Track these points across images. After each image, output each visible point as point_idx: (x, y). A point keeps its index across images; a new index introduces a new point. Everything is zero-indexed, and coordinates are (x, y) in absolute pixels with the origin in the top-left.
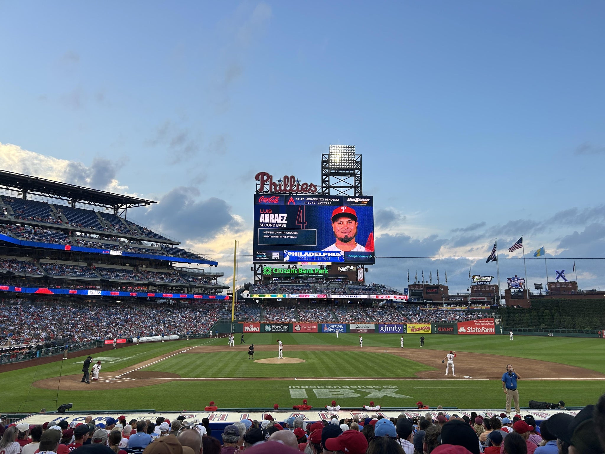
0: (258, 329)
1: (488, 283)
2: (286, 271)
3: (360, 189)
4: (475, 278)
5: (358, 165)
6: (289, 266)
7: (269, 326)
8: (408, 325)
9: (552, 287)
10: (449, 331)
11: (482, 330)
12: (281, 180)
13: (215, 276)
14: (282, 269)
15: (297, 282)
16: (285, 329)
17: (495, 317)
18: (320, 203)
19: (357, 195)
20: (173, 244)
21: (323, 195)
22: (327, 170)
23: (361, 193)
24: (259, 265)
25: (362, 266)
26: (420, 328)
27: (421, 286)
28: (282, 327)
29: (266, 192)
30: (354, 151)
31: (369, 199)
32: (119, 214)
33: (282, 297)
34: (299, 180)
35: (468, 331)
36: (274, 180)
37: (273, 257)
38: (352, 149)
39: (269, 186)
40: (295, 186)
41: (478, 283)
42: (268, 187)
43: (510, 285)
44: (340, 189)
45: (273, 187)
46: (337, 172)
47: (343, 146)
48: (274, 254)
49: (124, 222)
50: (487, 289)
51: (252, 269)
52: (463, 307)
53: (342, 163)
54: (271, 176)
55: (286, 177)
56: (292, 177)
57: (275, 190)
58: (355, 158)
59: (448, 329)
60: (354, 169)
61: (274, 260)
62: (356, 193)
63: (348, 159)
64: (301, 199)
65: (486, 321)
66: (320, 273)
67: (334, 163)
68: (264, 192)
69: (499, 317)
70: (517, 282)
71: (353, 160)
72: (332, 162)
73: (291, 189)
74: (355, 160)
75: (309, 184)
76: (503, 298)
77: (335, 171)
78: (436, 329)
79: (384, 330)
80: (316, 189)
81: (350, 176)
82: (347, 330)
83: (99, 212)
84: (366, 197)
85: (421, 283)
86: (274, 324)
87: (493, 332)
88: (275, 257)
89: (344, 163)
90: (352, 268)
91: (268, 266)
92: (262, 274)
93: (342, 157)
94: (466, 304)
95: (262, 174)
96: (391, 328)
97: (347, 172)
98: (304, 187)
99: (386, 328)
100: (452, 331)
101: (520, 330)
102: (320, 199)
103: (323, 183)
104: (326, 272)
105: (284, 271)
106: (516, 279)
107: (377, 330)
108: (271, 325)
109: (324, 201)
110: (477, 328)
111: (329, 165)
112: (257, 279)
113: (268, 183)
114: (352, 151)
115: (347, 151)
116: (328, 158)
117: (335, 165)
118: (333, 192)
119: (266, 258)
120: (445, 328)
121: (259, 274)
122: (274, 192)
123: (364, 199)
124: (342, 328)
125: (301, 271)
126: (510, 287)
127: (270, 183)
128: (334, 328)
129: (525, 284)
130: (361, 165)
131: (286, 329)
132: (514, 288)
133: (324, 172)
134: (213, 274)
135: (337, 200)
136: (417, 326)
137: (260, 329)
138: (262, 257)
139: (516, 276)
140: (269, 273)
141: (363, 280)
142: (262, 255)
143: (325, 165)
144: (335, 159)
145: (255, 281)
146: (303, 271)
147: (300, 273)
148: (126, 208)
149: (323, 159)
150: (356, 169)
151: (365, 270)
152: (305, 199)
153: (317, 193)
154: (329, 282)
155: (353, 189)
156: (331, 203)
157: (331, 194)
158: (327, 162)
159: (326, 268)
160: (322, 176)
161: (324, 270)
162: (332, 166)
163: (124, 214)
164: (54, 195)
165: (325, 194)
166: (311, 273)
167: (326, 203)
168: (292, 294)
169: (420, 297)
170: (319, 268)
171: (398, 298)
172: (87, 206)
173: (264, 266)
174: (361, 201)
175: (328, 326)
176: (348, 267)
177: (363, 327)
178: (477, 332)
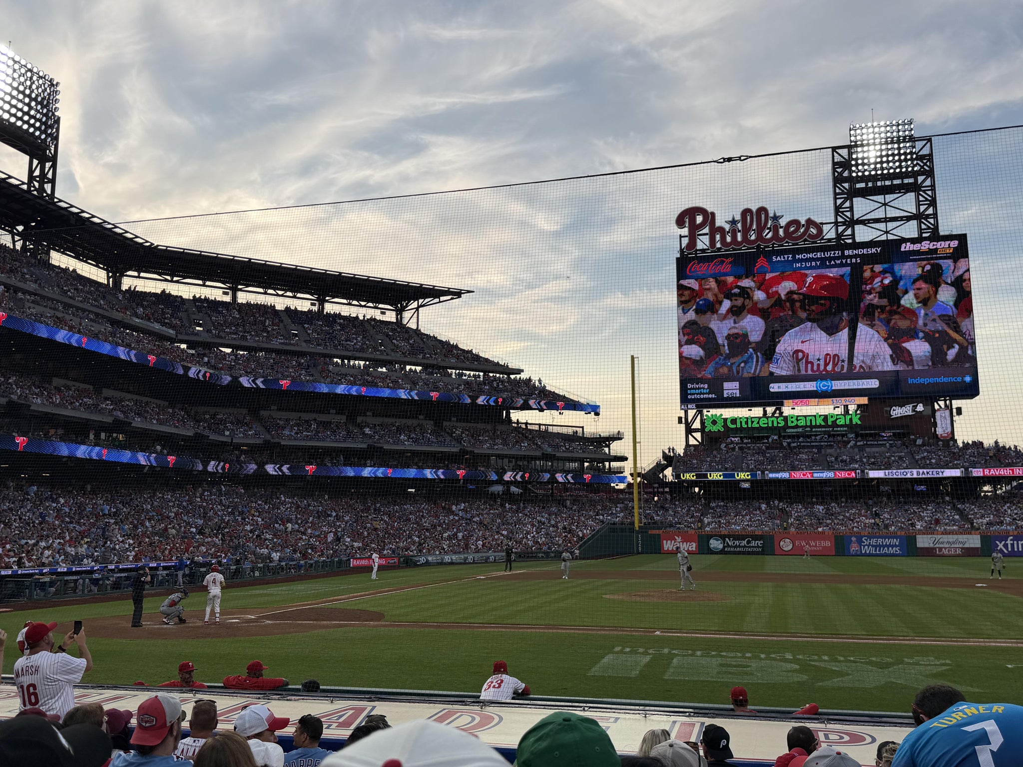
0: (693, 546)
2: (758, 423)
3: (932, 221)
5: (925, 164)
6: (765, 412)
7: (717, 540)
12: (736, 219)
13: (607, 440)
14: (747, 418)
15: (785, 444)
16: (755, 547)
18: (833, 262)
19: (924, 235)
20: (509, 374)
21: (839, 244)
22: (846, 185)
23: (935, 229)
24: (695, 411)
25: (948, 402)
28: (749, 542)
29: (703, 251)
30: (913, 132)
31: (956, 242)
32: (405, 321)
33: (749, 478)
34: (777, 215)
36: (720, 222)
37: (725, 392)
38: (907, 126)
39: (708, 236)
40: (770, 229)
42: (706, 239)
44: (882, 226)
45: (718, 237)
46: (870, 185)
47: (882, 123)
48: (726, 385)
49: (414, 335)
51: (680, 420)
53: (882, 162)
54: (713, 214)
55: (746, 212)
56: (762, 210)
57: (721, 244)
58: (914, 147)
60: (914, 175)
61: (728, 399)
62: (921, 229)
63: (896, 152)
64: (784, 258)
66: (839, 423)
67: (863, 164)
68: (697, 250)
71: (911, 153)
72: (857, 165)
74: (915, 153)
75: (803, 222)
77: (867, 185)
79: (1007, 548)
80: (820, 231)
81: (905, 193)
82: (910, 549)
83: (367, 318)
84: (950, 238)
86: (729, 537)
88: (730, 392)
89: (888, 162)
90: (920, 408)
91: (714, 412)
92: (701, 430)
93: (882, 150)
95: (691, 212)
96: (1022, 545)
97: (896, 182)
98: (792, 229)
99: (1012, 545)
102: (831, 254)
103: (837, 214)
104: (856, 420)
105: (752, 422)
107: (987, 548)
108: (723, 537)
109: (843, 256)
111: (851, 172)
112: (692, 442)
113: (706, 230)
114: (907, 133)
115: (895, 134)
116: (847, 157)
117: (866, 170)
118: (863, 234)
119: (710, 396)
121: (696, 430)
122: (720, 248)
123: (943, 243)
124: (896, 546)
125: (793, 420)
127: (710, 230)
128: (876, 547)
130: (932, 163)
131: (758, 547)
133: (838, 191)
135: (874, 250)
137: (699, 547)
138: (701, 394)
140: (719, 427)
141: (951, 436)
142: (699, 389)
143: (841, 174)
144: (866, 155)
145: (688, 445)
146: (797, 420)
147: (790, 424)
148: (417, 309)
149: (836, 161)
150: (919, 173)
151: (954, 411)
152: (794, 257)
153: (822, 239)
154: (861, 443)
155: (914, 223)
156: (858, 259)
157: (858, 240)
158: (846, 164)
159: (856, 411)
160: (835, 199)
161: (849, 417)
162: (857, 173)
164: (286, 291)
165: (843, 240)
166: (818, 424)
167: (846, 261)
168: (771, 471)
170: (838, 411)
172: (346, 308)
173: (708, 413)
174: (937, 249)
175: (860, 542)
176: (911, 405)
177: (950, 542)
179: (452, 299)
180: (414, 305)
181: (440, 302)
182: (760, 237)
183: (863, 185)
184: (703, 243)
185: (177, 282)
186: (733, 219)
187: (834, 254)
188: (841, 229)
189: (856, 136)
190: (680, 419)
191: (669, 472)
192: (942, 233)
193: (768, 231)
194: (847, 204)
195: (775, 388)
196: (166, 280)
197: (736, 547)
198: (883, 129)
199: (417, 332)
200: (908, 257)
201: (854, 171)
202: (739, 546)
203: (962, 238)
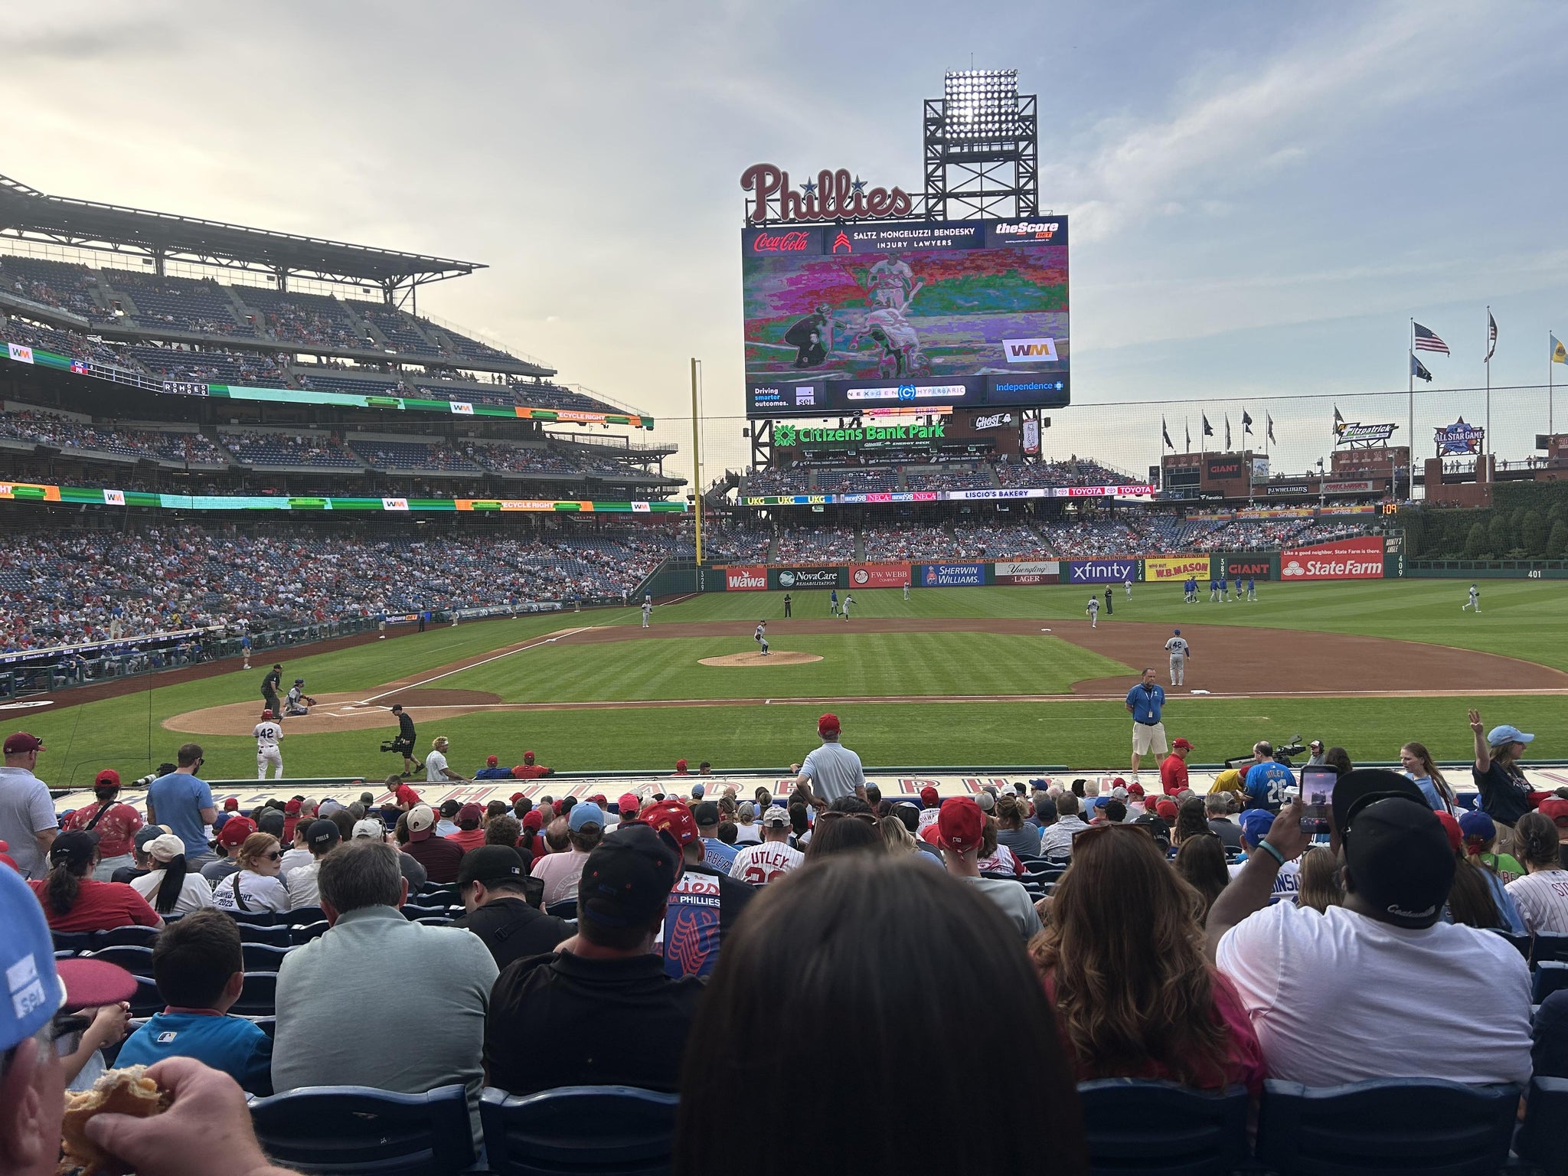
1: (1381, 443)
2: (834, 436)
3: (1031, 197)
4: (1345, 431)
5: (1028, 127)
6: (841, 422)
7: (788, 574)
8: (1148, 562)
9: (1561, 447)
10: (1258, 572)
11: (1348, 567)
12: (813, 183)
13: (657, 455)
14: (822, 430)
15: (863, 461)
16: (828, 580)
17: (1387, 533)
18: (921, 244)
19: (1023, 215)
20: (538, 376)
21: (929, 222)
22: (939, 148)
23: (1034, 209)
24: (763, 422)
25: (1037, 411)
26: (1179, 567)
27: (1196, 458)
28: (822, 575)
29: (774, 221)
30: (1016, 87)
31: (1057, 225)
32: (397, 302)
33: (824, 502)
34: (861, 181)
35: (1310, 571)
38: (1009, 79)
39: (779, 203)
40: (851, 197)
41: (1352, 445)
42: (777, 206)
43: (1442, 446)
44: (976, 201)
45: (791, 205)
46: (966, 150)
47: (982, 73)
49: (410, 322)
50: (1375, 460)
51: (746, 433)
52: (1304, 511)
53: (979, 123)
54: (785, 175)
55: (824, 175)
56: (843, 173)
57: (795, 213)
58: (1016, 106)
59: (1256, 569)
60: (1016, 140)
62: (1019, 208)
63: (996, 110)
64: (867, 235)
66: (921, 436)
67: (959, 124)
68: (766, 220)
69: (1399, 534)
70: (1462, 437)
71: (1013, 113)
72: (952, 124)
74: (1017, 113)
75: (889, 192)
76: (1419, 481)
77: (962, 149)
78: (1223, 568)
79: (1085, 576)
80: (908, 204)
81: (1005, 162)
82: (988, 578)
83: (346, 298)
84: (1050, 219)
85: (1199, 450)
86: (801, 570)
87: (1379, 572)
89: (987, 123)
90: (1007, 419)
91: (784, 422)
92: (771, 444)
93: (980, 107)
94: (1313, 500)
95: (760, 171)
96: (1102, 571)
97: (996, 148)
98: (876, 200)
99: (1091, 571)
100: (1265, 572)
101: (1452, 565)
102: (920, 233)
103: (927, 185)
104: (939, 433)
105: (828, 435)
106: (1459, 430)
107: (1066, 576)
108: (794, 571)
109: (933, 238)
111: (945, 132)
112: (759, 458)
113: (777, 195)
114: (1009, 87)
115: (996, 88)
116: (940, 112)
117: (961, 131)
119: (781, 404)
120: (1246, 566)
121: (764, 445)
122: (794, 219)
123: (1042, 225)
124: (974, 575)
125: (871, 432)
126: (1441, 450)
127: (782, 194)
128: (953, 576)
129: (1485, 441)
130: (1035, 126)
131: (832, 580)
132: (1452, 453)
133: (929, 154)
134: (650, 447)
136: (1171, 563)
137: (768, 583)
138: (770, 401)
139: (1461, 421)
140: (791, 441)
141: (1037, 450)
142: (768, 394)
143: (933, 133)
144: (962, 112)
145: (755, 463)
146: (877, 433)
147: (869, 438)
148: (413, 286)
149: (928, 116)
150: (1021, 138)
151: (1043, 422)
152: (878, 235)
153: (910, 214)
154: (944, 459)
155: (1012, 198)
156: (949, 241)
157: (950, 218)
158: (939, 122)
159: (940, 422)
160: (926, 165)
161: (932, 429)
162: (951, 134)
163: (409, 301)
164: (232, 259)
165: (933, 216)
166: (899, 437)
167: (936, 243)
168: (848, 495)
169: (1192, 486)
170: (921, 422)
171: (1131, 492)
172: (317, 284)
173: (778, 425)
174: (1035, 233)
175: (937, 571)
176: (998, 416)
177: (1029, 569)
178: (1332, 573)
179: (460, 275)
180: (409, 281)
181: (443, 278)
182: (840, 208)
183: (957, 150)
184: (773, 211)
185: (77, 245)
186: (810, 182)
187: (923, 233)
188: (932, 202)
189: (951, 87)
190: (746, 431)
191: (733, 494)
192: (1041, 214)
193: (849, 200)
194: (939, 172)
195: (854, 394)
196: (61, 243)
198: (982, 80)
199: (414, 317)
200: (1003, 241)
201: (947, 132)
203: (1063, 221)
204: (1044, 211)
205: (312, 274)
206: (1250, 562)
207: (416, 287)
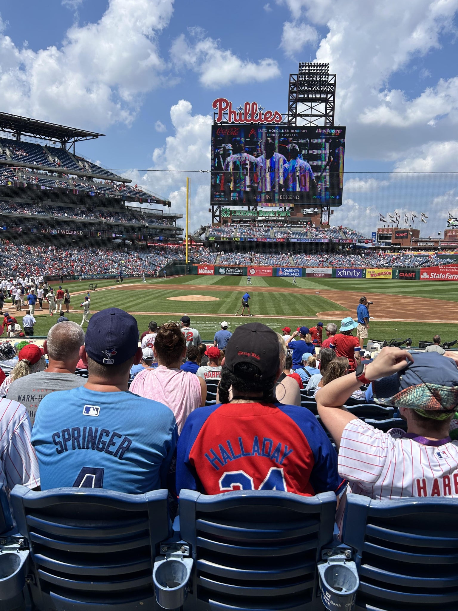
0: (212, 272)
2: (246, 214)
3: (331, 118)
4: (451, 222)
5: (332, 88)
6: (249, 208)
7: (223, 269)
8: (368, 270)
11: (447, 276)
12: (242, 107)
13: (174, 218)
14: (241, 211)
15: (257, 224)
16: (239, 272)
18: (285, 135)
19: (327, 125)
20: (124, 182)
21: (289, 126)
22: (295, 95)
23: (332, 123)
24: (217, 206)
25: (328, 207)
26: (380, 273)
27: (390, 230)
28: (236, 270)
29: (225, 123)
30: (328, 70)
32: (67, 149)
33: (239, 240)
34: (262, 107)
35: (431, 277)
36: (234, 108)
37: (232, 197)
39: (228, 115)
40: (257, 114)
42: (227, 117)
44: (308, 118)
45: (233, 116)
46: (306, 96)
49: (72, 157)
52: (432, 253)
54: (230, 103)
55: (247, 104)
56: (254, 103)
57: (234, 120)
58: (328, 78)
59: (410, 275)
60: (326, 93)
62: (326, 122)
64: (263, 131)
65: (453, 267)
66: (281, 215)
68: (222, 122)
71: (326, 82)
73: (253, 119)
75: (273, 112)
77: (304, 96)
78: (397, 275)
79: (342, 275)
80: (281, 118)
81: (321, 102)
82: (303, 274)
83: (46, 145)
84: (338, 128)
85: (391, 227)
86: (228, 268)
90: (316, 210)
91: (226, 207)
92: (220, 216)
94: (436, 249)
95: (220, 101)
96: (349, 273)
97: (318, 96)
98: (268, 116)
99: (344, 273)
100: (414, 276)
103: (289, 110)
104: (289, 214)
105: (243, 213)
107: (334, 274)
108: (225, 268)
109: (290, 133)
110: (441, 275)
112: (215, 221)
113: (227, 112)
116: (296, 80)
118: (300, 122)
120: (406, 274)
121: (217, 216)
122: (233, 122)
123: (335, 130)
124: (298, 272)
125: (261, 213)
127: (229, 111)
128: (289, 273)
130: (335, 88)
133: (291, 98)
134: (172, 215)
135: (304, 131)
136: (377, 271)
137: (215, 272)
138: (220, 198)
140: (228, 215)
141: (328, 223)
142: (220, 195)
143: (293, 89)
145: (213, 223)
146: (263, 213)
147: (260, 215)
148: (74, 142)
149: (291, 81)
150: (329, 93)
151: (330, 212)
152: (268, 131)
153: (282, 123)
154: (289, 225)
155: (323, 118)
156: (296, 135)
157: (297, 125)
158: (296, 84)
159: (289, 210)
160: (289, 102)
161: (286, 213)
163: (72, 148)
165: (291, 124)
166: (272, 215)
167: (291, 136)
168: (249, 238)
169: (388, 241)
170: (281, 210)
171: (363, 242)
172: (33, 139)
173: (223, 208)
174: (332, 133)
175: (283, 270)
176: (312, 209)
177: (320, 271)
178: (440, 278)
179: (93, 138)
180: (72, 140)
181: (86, 139)
183: (302, 96)
184: (225, 118)
187: (286, 131)
188: (290, 118)
190: (210, 209)
191: (203, 236)
194: (294, 105)
197: (231, 272)
199: (74, 155)
200: (318, 136)
202: (232, 272)
203: (343, 129)
204: (336, 124)
205: (32, 135)
206: (408, 272)
207: (75, 143)
